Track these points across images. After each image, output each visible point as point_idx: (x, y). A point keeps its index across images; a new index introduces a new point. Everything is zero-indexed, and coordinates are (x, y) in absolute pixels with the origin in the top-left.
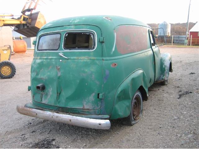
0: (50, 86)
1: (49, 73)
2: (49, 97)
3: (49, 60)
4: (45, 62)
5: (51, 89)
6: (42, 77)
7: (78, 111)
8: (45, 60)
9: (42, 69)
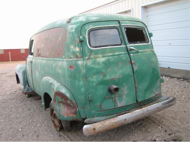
0: (125, 84)
1: (121, 71)
2: (124, 97)
3: (116, 56)
4: (111, 59)
5: (126, 87)
6: (113, 77)
7: (152, 100)
8: (111, 57)
9: (110, 68)
